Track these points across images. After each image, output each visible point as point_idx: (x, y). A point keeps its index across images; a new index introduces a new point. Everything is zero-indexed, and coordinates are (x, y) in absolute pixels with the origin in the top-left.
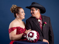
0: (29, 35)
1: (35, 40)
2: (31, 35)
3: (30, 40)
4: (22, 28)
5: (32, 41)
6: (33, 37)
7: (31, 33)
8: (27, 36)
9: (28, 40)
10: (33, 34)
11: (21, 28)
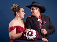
0: (28, 33)
1: (34, 38)
2: (30, 33)
3: (29, 38)
4: (22, 27)
5: (31, 40)
6: (32, 36)
7: (30, 31)
8: (27, 35)
9: (28, 38)
10: (32, 33)
11: (20, 27)
